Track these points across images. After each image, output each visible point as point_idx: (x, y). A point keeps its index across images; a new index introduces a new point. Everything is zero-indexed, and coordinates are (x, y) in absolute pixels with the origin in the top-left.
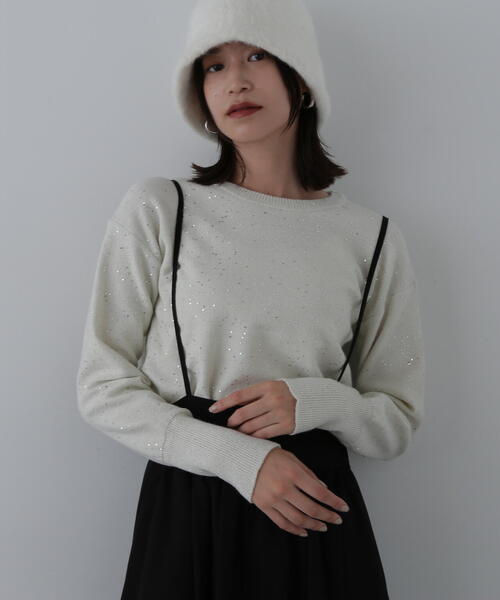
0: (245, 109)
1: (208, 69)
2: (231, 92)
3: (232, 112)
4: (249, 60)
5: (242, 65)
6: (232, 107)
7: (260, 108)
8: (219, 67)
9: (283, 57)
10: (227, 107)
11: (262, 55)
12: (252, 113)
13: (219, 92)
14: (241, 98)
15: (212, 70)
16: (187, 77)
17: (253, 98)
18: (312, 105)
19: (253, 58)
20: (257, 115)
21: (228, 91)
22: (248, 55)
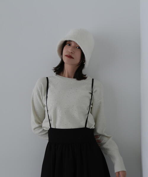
1: (67, 44)
5: (74, 48)
7: (73, 58)
8: (70, 45)
9: (83, 51)
10: (66, 54)
11: (79, 48)
13: (67, 50)
14: (70, 54)
16: (62, 43)
17: (73, 56)
19: (78, 47)
20: (72, 59)
22: (77, 46)
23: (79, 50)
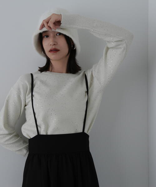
0: (55, 51)
1: (44, 37)
2: (51, 45)
3: (51, 51)
4: (57, 35)
5: (54, 37)
6: (51, 49)
7: (59, 50)
8: (47, 36)
10: (49, 49)
12: (57, 52)
13: (47, 44)
14: (54, 47)
15: (45, 37)
17: (58, 48)
18: (75, 49)
19: (58, 34)
21: (50, 44)
22: (56, 33)
23: (61, 36)
